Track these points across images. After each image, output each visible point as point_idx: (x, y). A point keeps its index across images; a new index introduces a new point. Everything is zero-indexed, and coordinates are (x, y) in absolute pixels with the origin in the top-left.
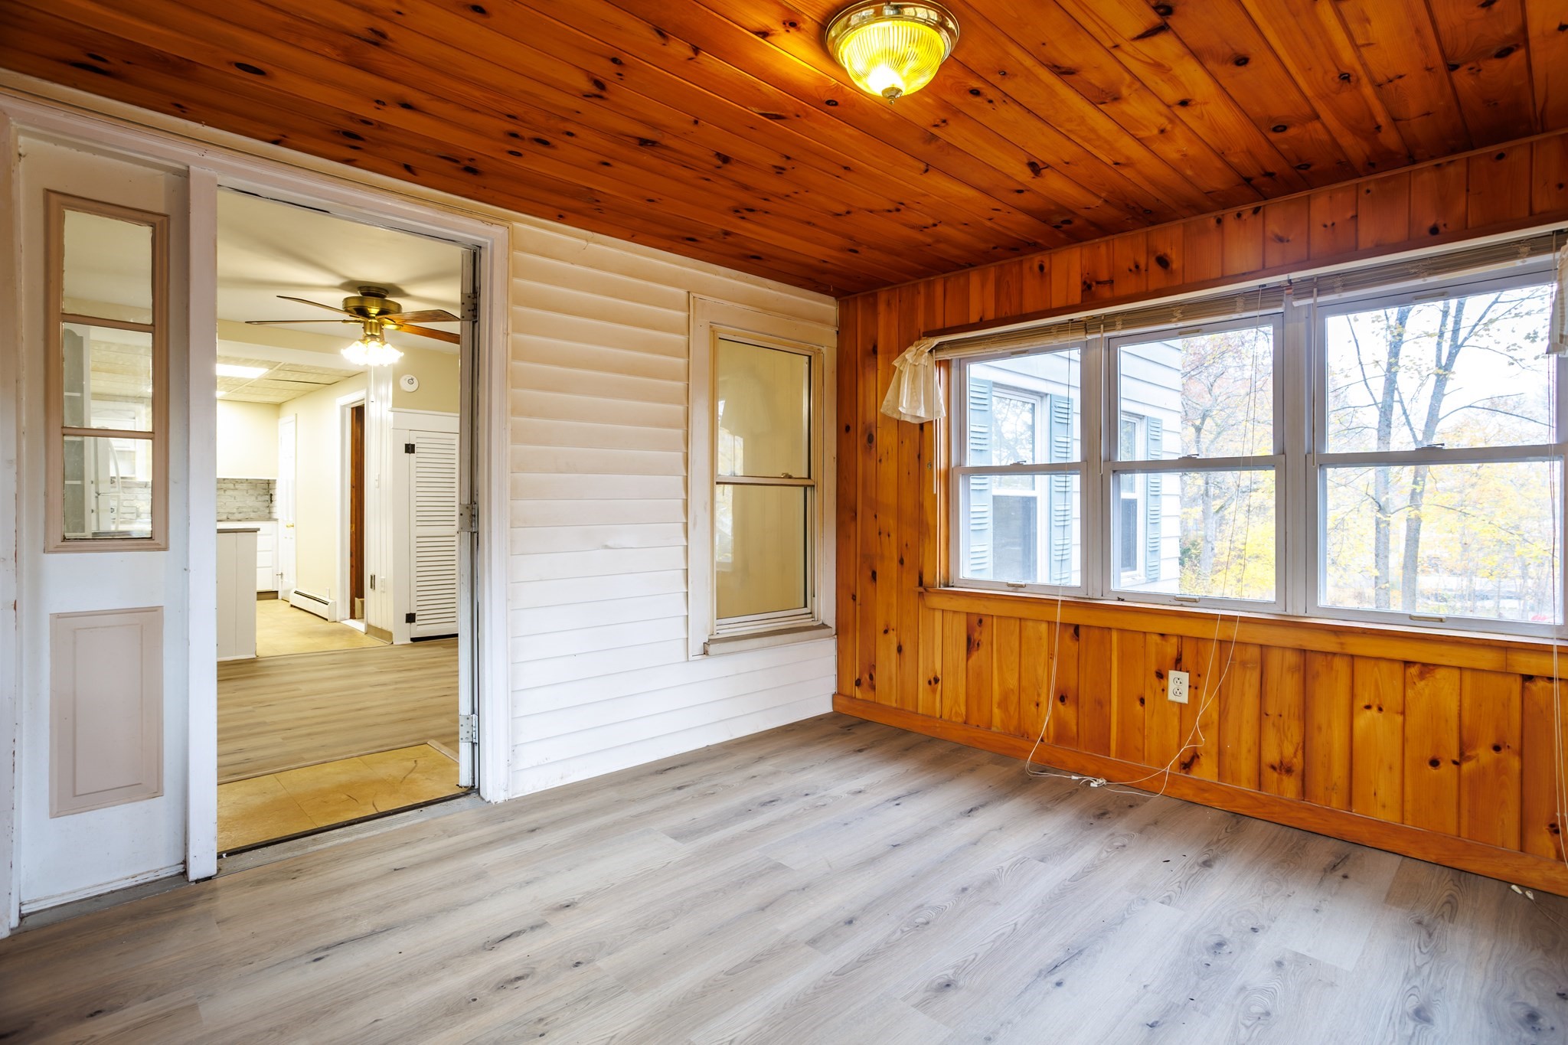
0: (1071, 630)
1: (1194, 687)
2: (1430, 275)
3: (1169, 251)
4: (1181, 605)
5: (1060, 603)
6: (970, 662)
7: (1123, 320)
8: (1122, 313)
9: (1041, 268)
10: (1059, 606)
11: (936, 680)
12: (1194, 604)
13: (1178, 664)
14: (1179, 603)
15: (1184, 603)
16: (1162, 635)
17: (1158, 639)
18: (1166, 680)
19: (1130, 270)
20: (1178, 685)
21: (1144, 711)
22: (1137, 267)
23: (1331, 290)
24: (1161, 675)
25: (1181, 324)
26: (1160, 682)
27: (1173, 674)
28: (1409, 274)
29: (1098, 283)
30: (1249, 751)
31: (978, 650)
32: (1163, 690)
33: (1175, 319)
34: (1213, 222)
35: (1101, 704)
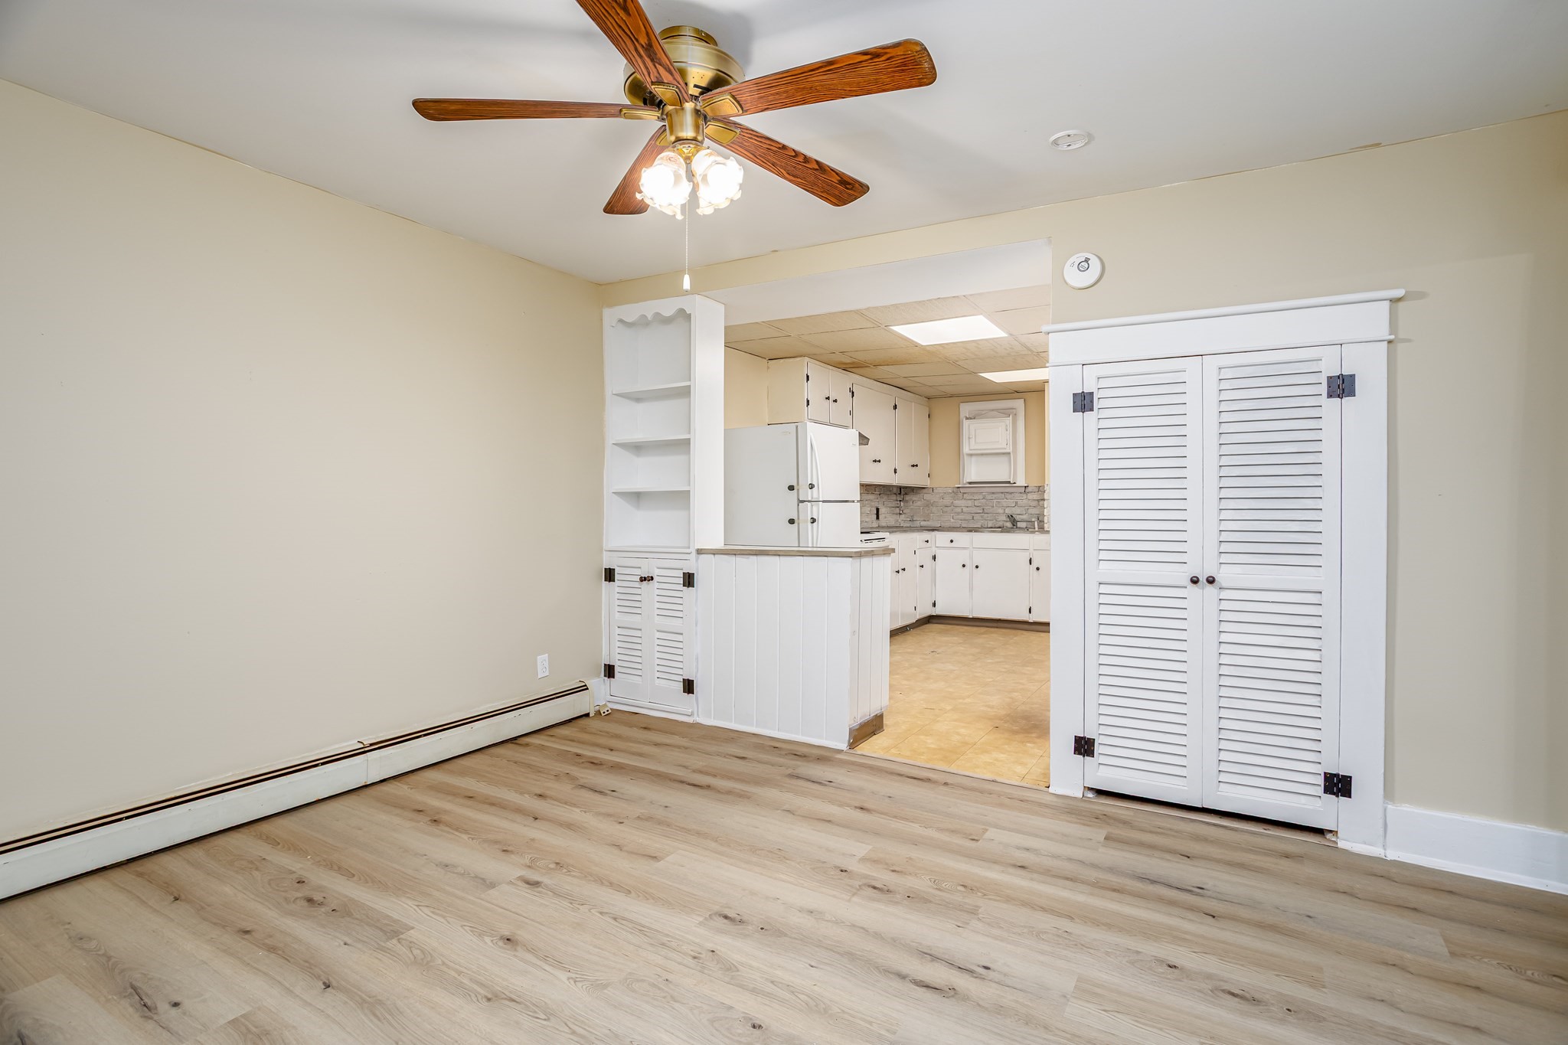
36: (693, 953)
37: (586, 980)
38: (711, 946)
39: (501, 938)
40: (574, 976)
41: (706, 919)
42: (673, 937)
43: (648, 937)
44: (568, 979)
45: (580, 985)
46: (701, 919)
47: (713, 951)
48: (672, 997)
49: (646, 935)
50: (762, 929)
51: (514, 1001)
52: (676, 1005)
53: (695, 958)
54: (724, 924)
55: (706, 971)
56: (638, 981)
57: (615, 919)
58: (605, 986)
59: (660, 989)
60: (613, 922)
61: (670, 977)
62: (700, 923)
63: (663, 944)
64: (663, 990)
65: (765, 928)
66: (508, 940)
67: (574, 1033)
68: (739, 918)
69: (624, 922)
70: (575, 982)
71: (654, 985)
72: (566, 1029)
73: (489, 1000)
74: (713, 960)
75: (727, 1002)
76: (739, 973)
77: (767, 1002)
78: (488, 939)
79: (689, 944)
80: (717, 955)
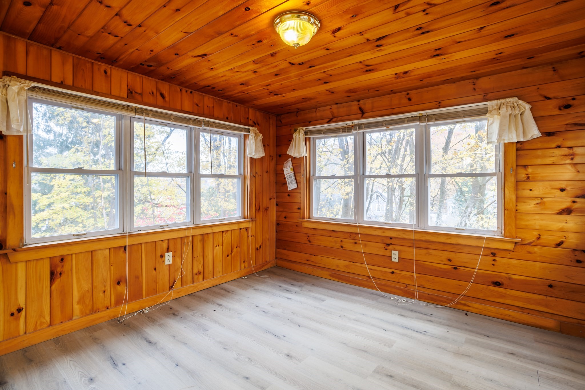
0: (123, 249)
1: (173, 257)
2: (231, 130)
3: (164, 93)
4: (163, 228)
5: (127, 236)
6: (54, 287)
7: (152, 114)
8: (152, 111)
9: (105, 72)
10: (127, 238)
11: (19, 310)
12: (167, 227)
13: (168, 250)
14: (162, 227)
15: (164, 227)
16: (162, 240)
17: (161, 242)
18: (164, 257)
19: (150, 93)
20: (168, 258)
21: (156, 273)
22: (153, 93)
23: (212, 126)
24: (162, 256)
25: (173, 123)
26: (162, 259)
27: (167, 254)
28: (226, 128)
29: (135, 92)
30: (190, 272)
31: (60, 277)
32: (163, 262)
33: (171, 120)
34: (179, 90)
35: (138, 278)
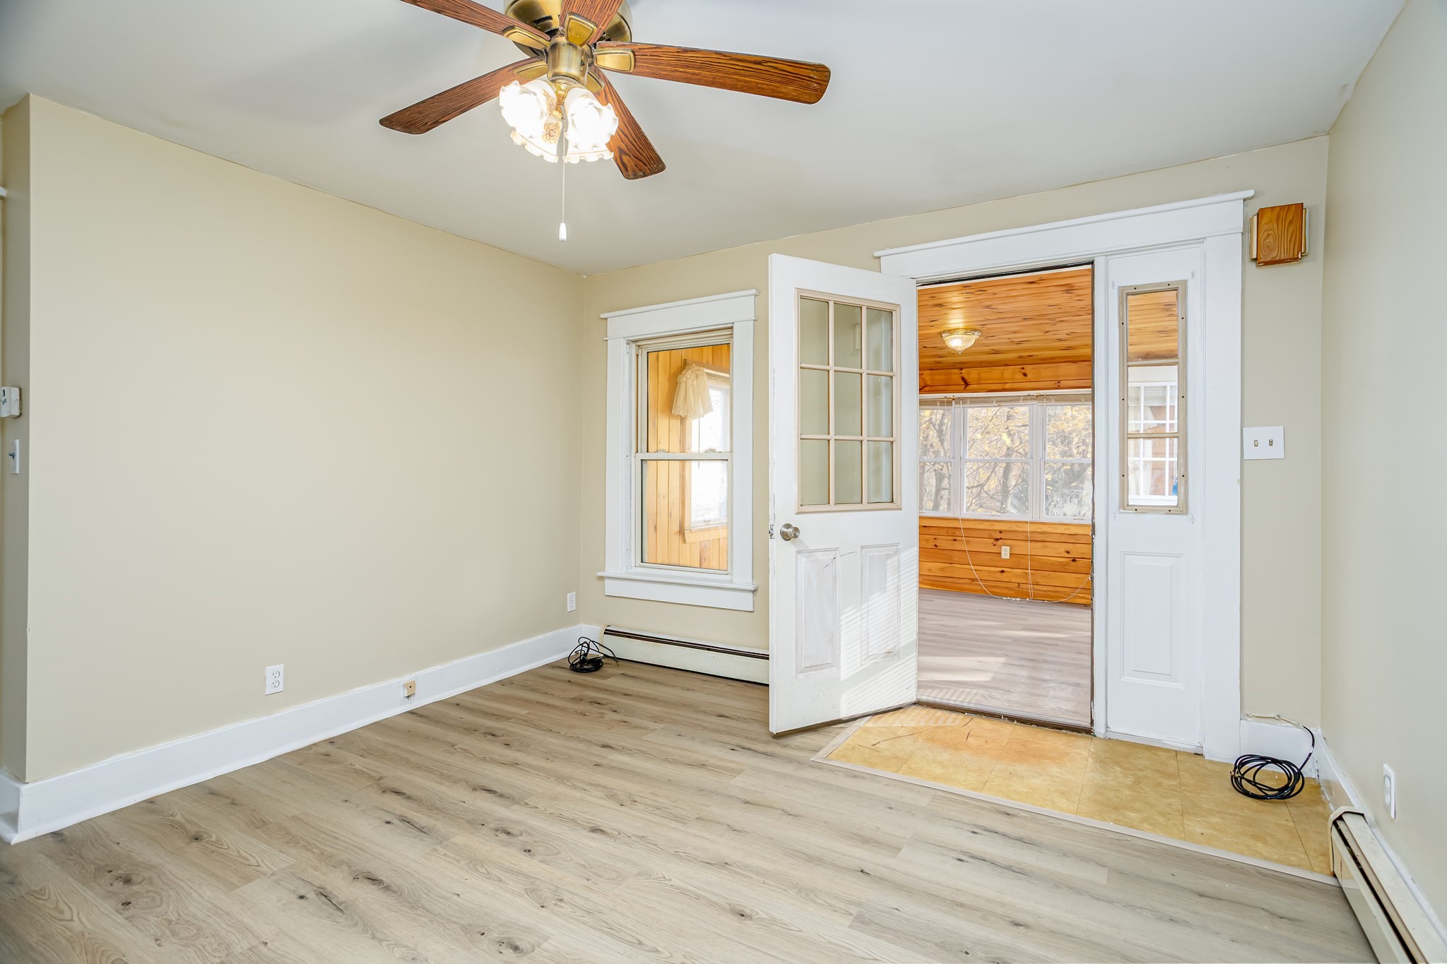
36: (562, 904)
37: (655, 879)
38: (544, 912)
39: (750, 918)
40: (667, 882)
41: (539, 945)
42: (579, 921)
43: (603, 921)
44: (671, 880)
45: (660, 875)
46: (545, 945)
47: (542, 907)
48: (586, 868)
49: (606, 923)
50: (483, 934)
51: (707, 863)
52: (583, 862)
53: (561, 900)
54: (521, 939)
55: (554, 888)
56: (613, 879)
57: (640, 943)
58: (639, 874)
59: (595, 874)
60: (642, 939)
61: (585, 882)
62: (546, 939)
63: (589, 913)
64: (592, 873)
65: (479, 935)
66: (743, 915)
67: (655, 845)
68: (502, 949)
69: (630, 939)
70: (664, 877)
71: (599, 876)
72: (660, 846)
73: (726, 864)
74: (545, 898)
75: (543, 865)
76: (526, 887)
77: (513, 866)
78: (763, 915)
79: (563, 914)
80: (539, 903)
